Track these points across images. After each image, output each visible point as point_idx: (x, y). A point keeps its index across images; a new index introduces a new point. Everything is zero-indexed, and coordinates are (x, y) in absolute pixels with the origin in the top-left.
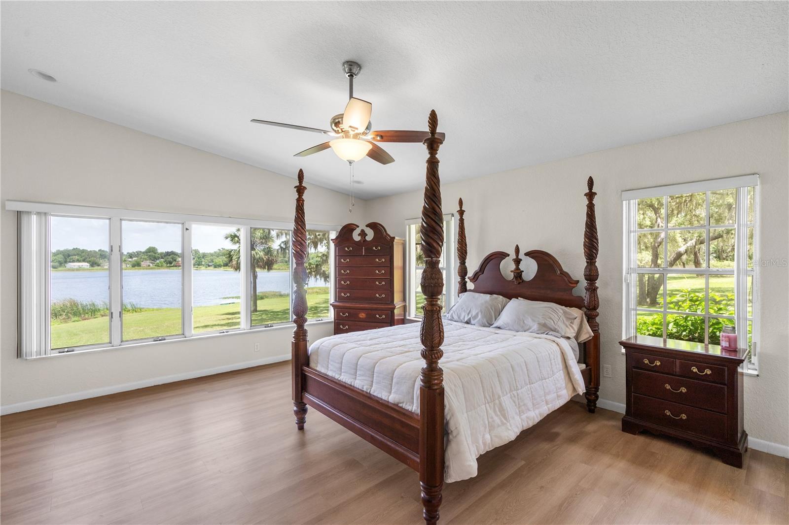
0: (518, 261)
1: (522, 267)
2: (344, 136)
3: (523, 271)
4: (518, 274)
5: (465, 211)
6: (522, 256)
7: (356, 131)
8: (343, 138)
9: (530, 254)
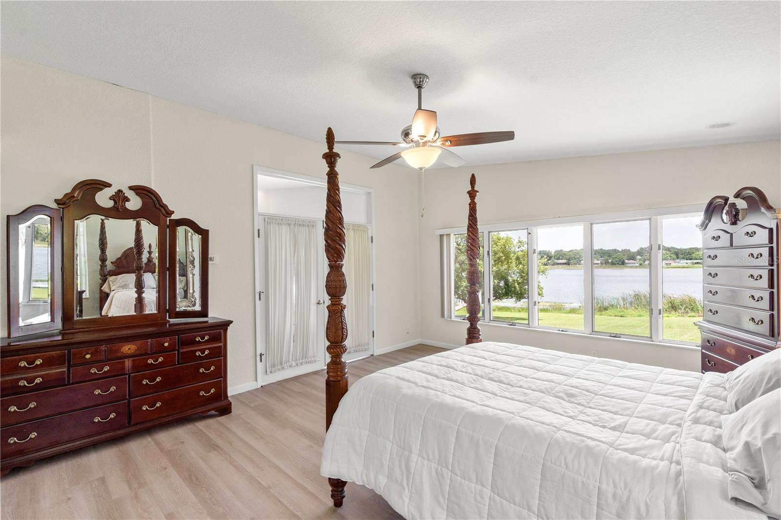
2: (414, 145)
7: (425, 139)
8: (414, 147)
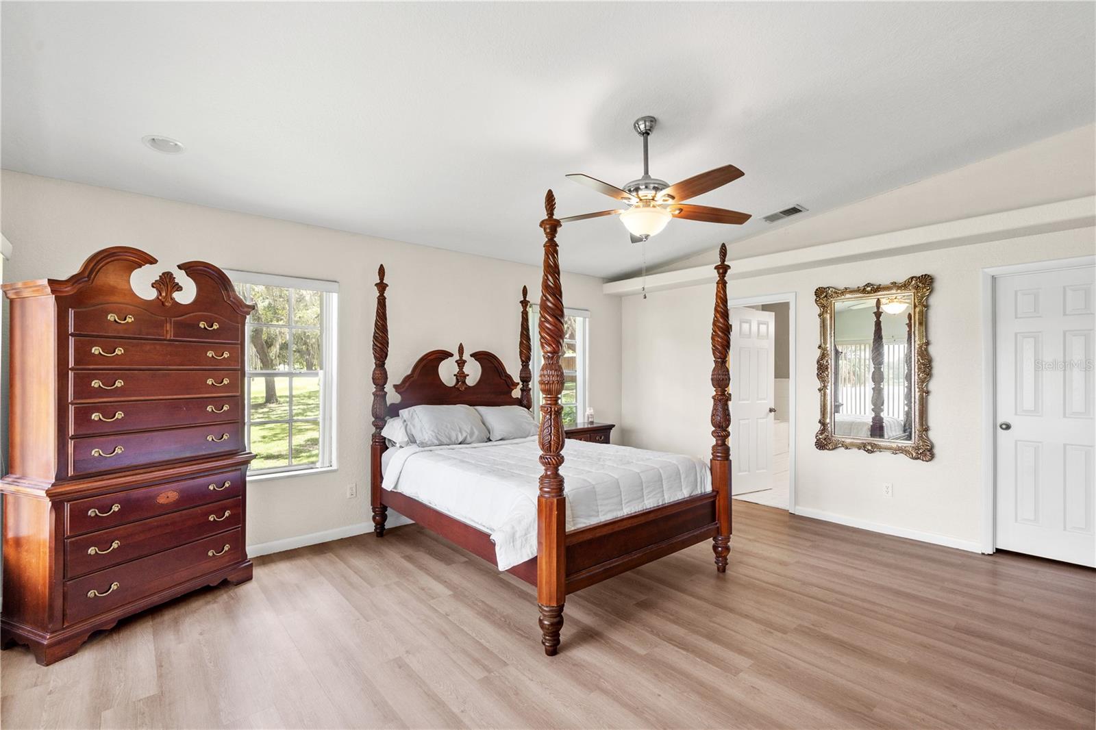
0: (461, 363)
1: (466, 370)
3: (468, 375)
4: (461, 376)
5: (387, 285)
6: (466, 356)
9: (477, 355)
